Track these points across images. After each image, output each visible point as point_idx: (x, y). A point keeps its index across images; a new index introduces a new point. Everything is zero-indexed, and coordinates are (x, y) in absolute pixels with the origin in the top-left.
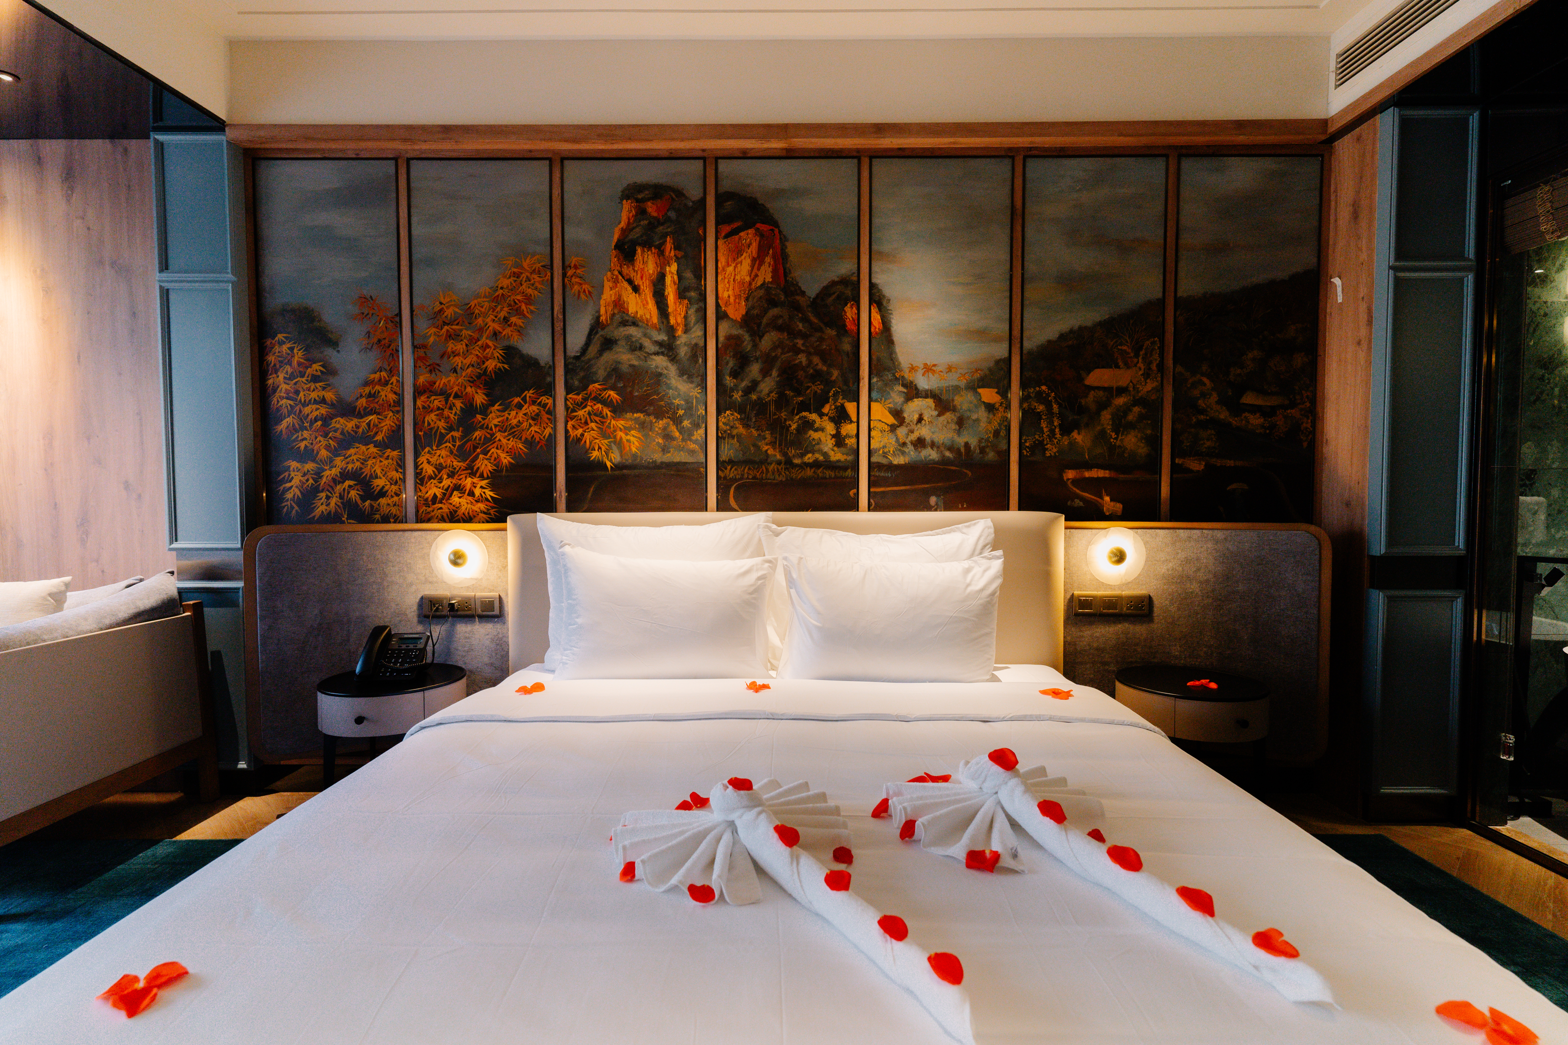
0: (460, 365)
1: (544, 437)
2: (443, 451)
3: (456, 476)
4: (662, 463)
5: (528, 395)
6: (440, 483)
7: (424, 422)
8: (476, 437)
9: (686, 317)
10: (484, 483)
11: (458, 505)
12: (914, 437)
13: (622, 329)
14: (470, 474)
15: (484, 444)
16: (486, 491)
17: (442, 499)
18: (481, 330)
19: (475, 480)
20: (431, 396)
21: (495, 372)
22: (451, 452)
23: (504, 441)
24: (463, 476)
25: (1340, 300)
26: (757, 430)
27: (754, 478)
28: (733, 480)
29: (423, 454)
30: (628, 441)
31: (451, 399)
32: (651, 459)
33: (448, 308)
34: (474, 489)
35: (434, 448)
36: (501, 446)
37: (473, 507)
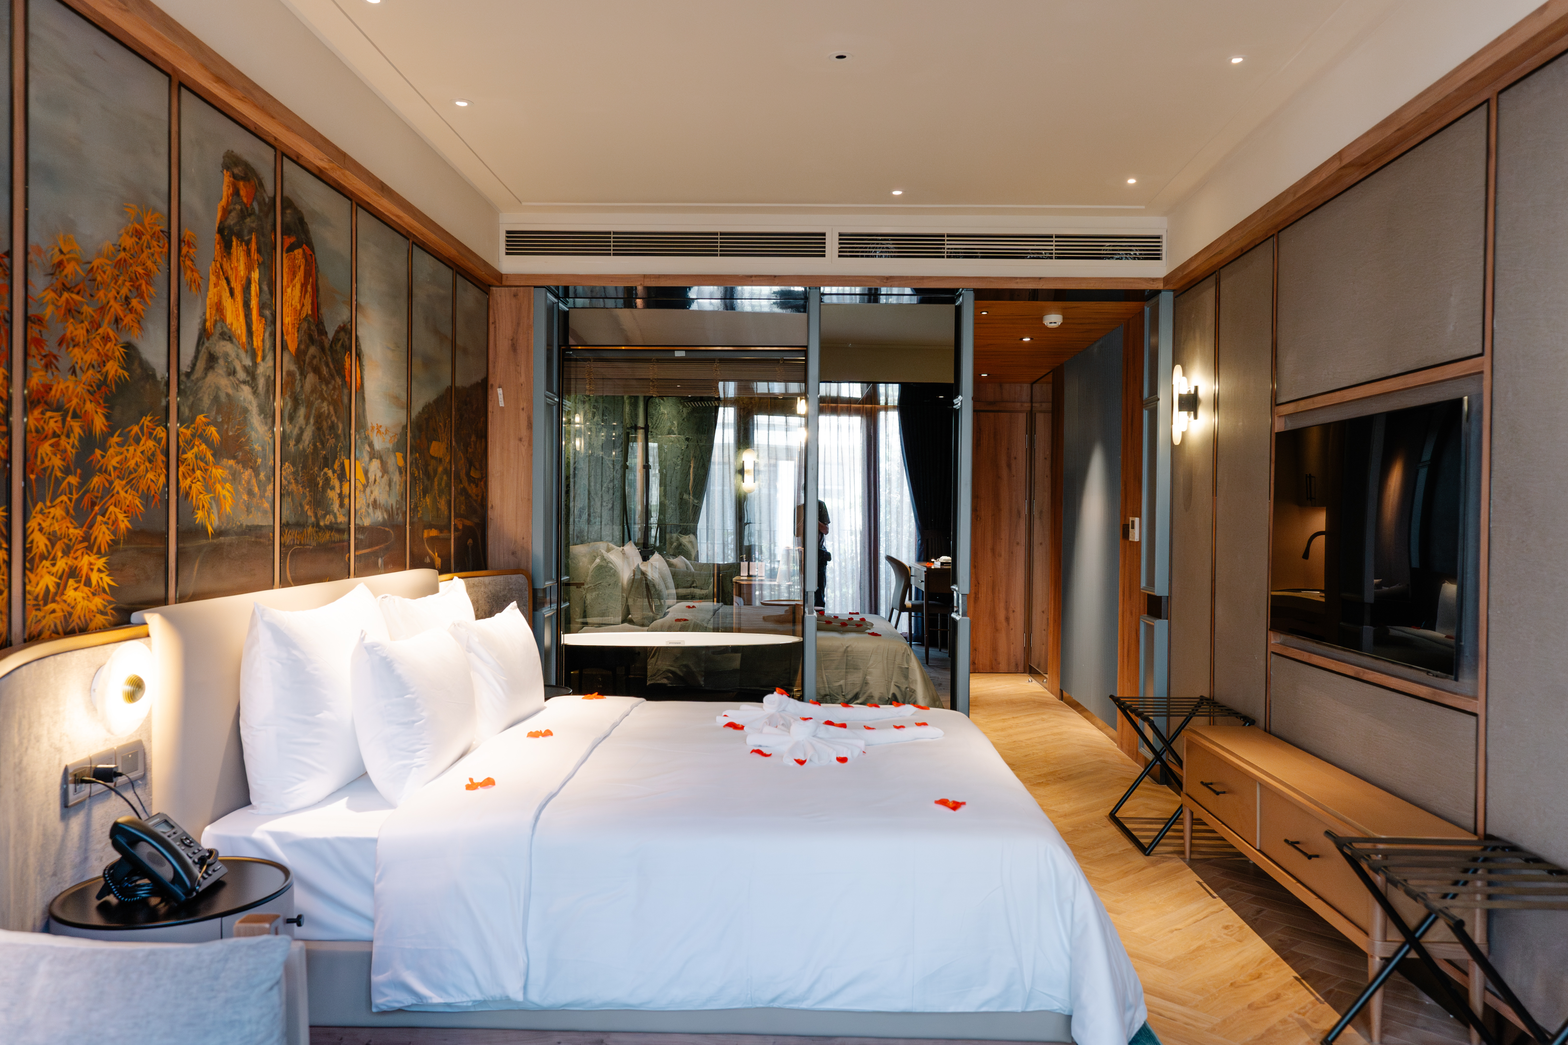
0: (79, 361)
1: (158, 489)
2: (58, 508)
3: (72, 552)
4: (247, 526)
5: (146, 423)
6: (54, 565)
7: (36, 456)
8: (94, 487)
9: (263, 341)
10: (100, 563)
11: (73, 604)
12: (372, 499)
13: (223, 343)
14: (86, 548)
15: (102, 498)
16: (103, 575)
17: (56, 594)
18: (103, 309)
19: (93, 558)
20: (47, 410)
21: (116, 382)
22: (68, 512)
23: (122, 493)
24: (79, 553)
25: (502, 404)
26: (302, 487)
27: (300, 544)
28: (289, 547)
29: (34, 514)
30: (224, 496)
31: (69, 419)
32: (239, 522)
33: (69, 261)
34: (90, 572)
35: (48, 504)
36: (119, 501)
37: (89, 604)
